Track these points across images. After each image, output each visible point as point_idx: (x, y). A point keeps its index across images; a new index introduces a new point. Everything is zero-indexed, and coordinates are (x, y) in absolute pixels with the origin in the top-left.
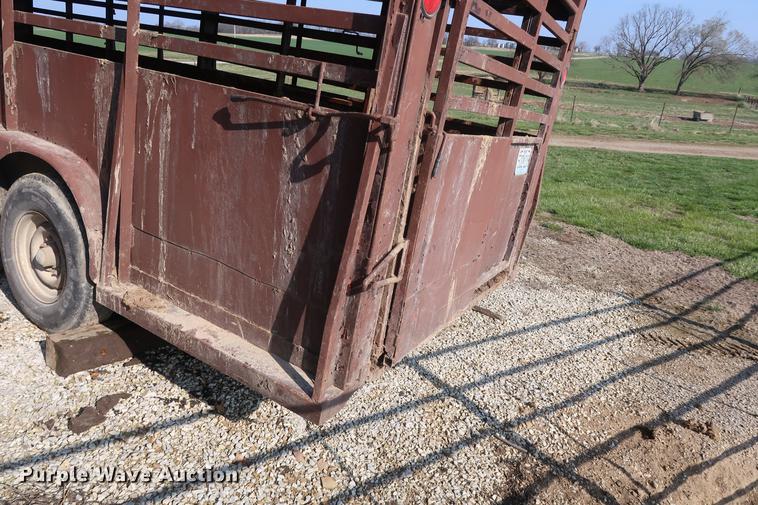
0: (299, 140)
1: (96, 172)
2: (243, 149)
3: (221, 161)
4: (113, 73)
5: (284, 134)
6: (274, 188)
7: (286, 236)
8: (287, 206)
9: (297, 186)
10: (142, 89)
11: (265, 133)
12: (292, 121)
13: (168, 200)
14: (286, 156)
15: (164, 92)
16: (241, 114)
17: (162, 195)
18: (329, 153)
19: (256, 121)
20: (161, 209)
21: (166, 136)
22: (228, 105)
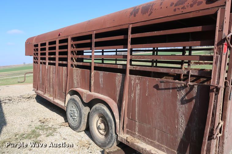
0: (183, 92)
1: (116, 103)
2: (164, 95)
3: (156, 99)
4: (122, 77)
5: (178, 91)
6: (175, 106)
7: (180, 121)
8: (180, 112)
9: (183, 106)
10: (130, 80)
11: (171, 91)
12: (180, 87)
13: (139, 110)
14: (179, 97)
15: (137, 81)
16: (162, 86)
17: (137, 109)
18: (194, 95)
19: (168, 87)
20: (136, 113)
21: (138, 92)
22: (158, 83)
